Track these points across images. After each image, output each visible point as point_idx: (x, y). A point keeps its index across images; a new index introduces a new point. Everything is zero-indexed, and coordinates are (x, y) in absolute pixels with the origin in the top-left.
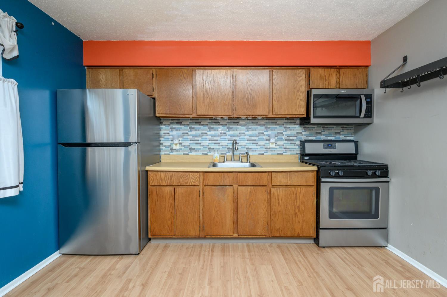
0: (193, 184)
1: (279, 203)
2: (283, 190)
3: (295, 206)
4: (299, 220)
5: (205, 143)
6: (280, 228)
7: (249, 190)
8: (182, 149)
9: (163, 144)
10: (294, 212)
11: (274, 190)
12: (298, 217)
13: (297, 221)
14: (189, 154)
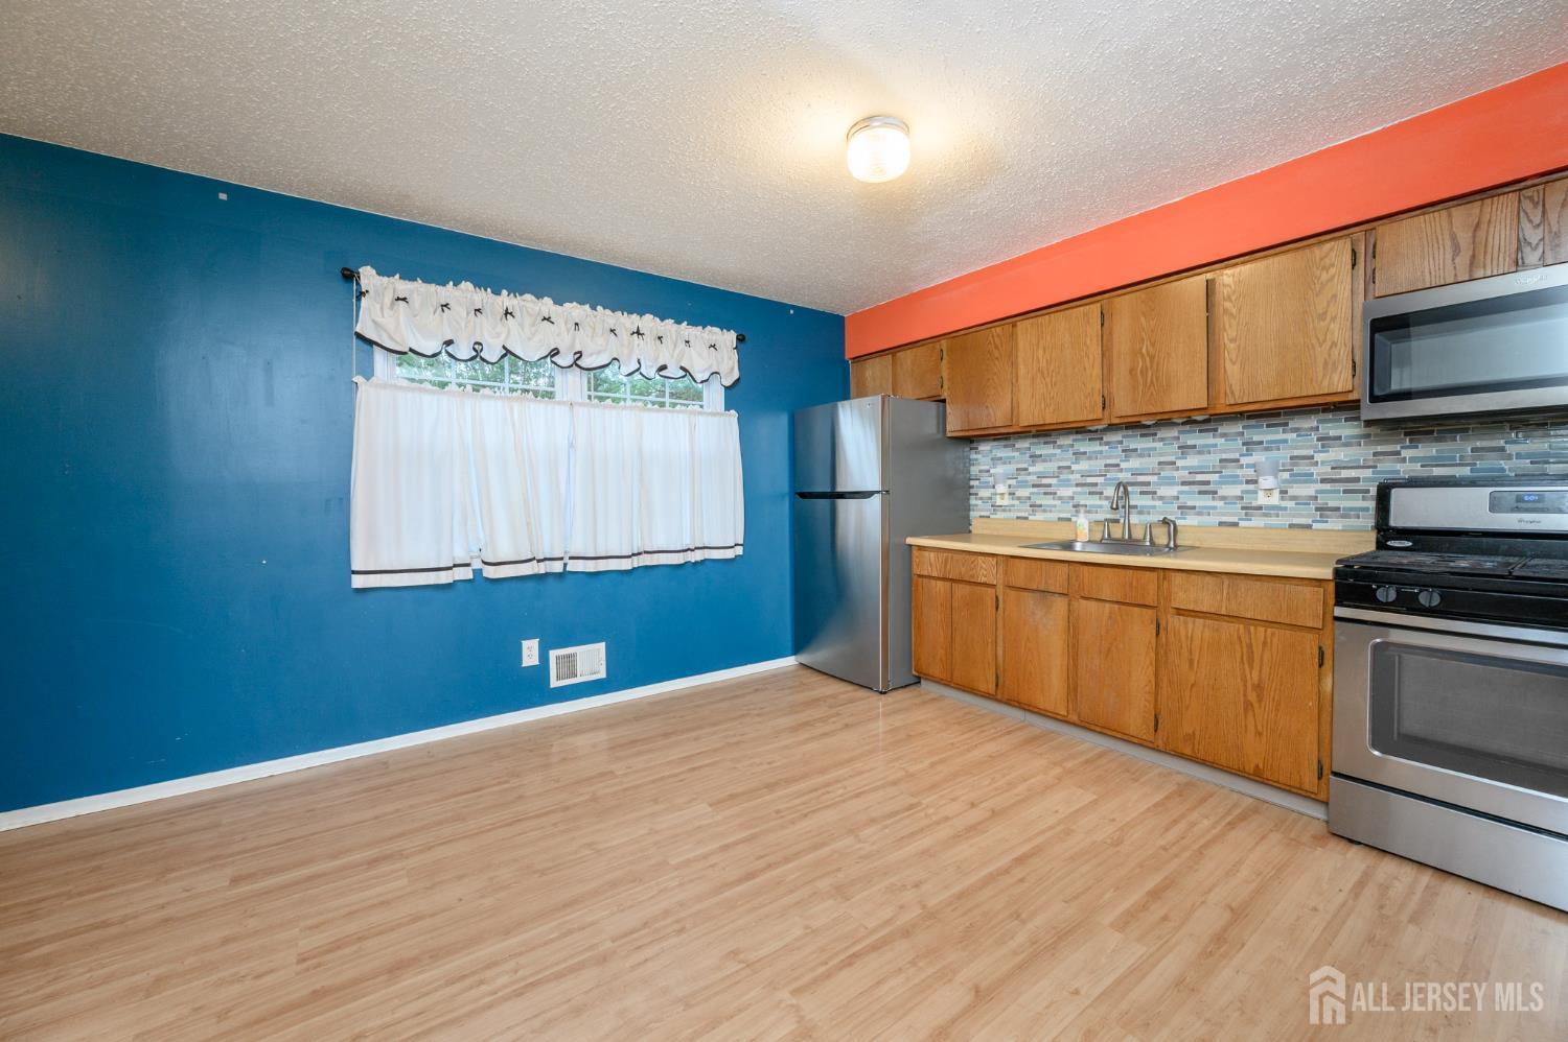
0: (984, 580)
1: (1191, 662)
2: (1204, 626)
3: (1245, 681)
4: (1260, 728)
5: (1066, 492)
6: (1194, 733)
7: (1107, 611)
8: (1013, 506)
9: (977, 494)
10: (1242, 699)
11: (1175, 622)
12: (1254, 716)
13: (1251, 727)
14: (1030, 517)
